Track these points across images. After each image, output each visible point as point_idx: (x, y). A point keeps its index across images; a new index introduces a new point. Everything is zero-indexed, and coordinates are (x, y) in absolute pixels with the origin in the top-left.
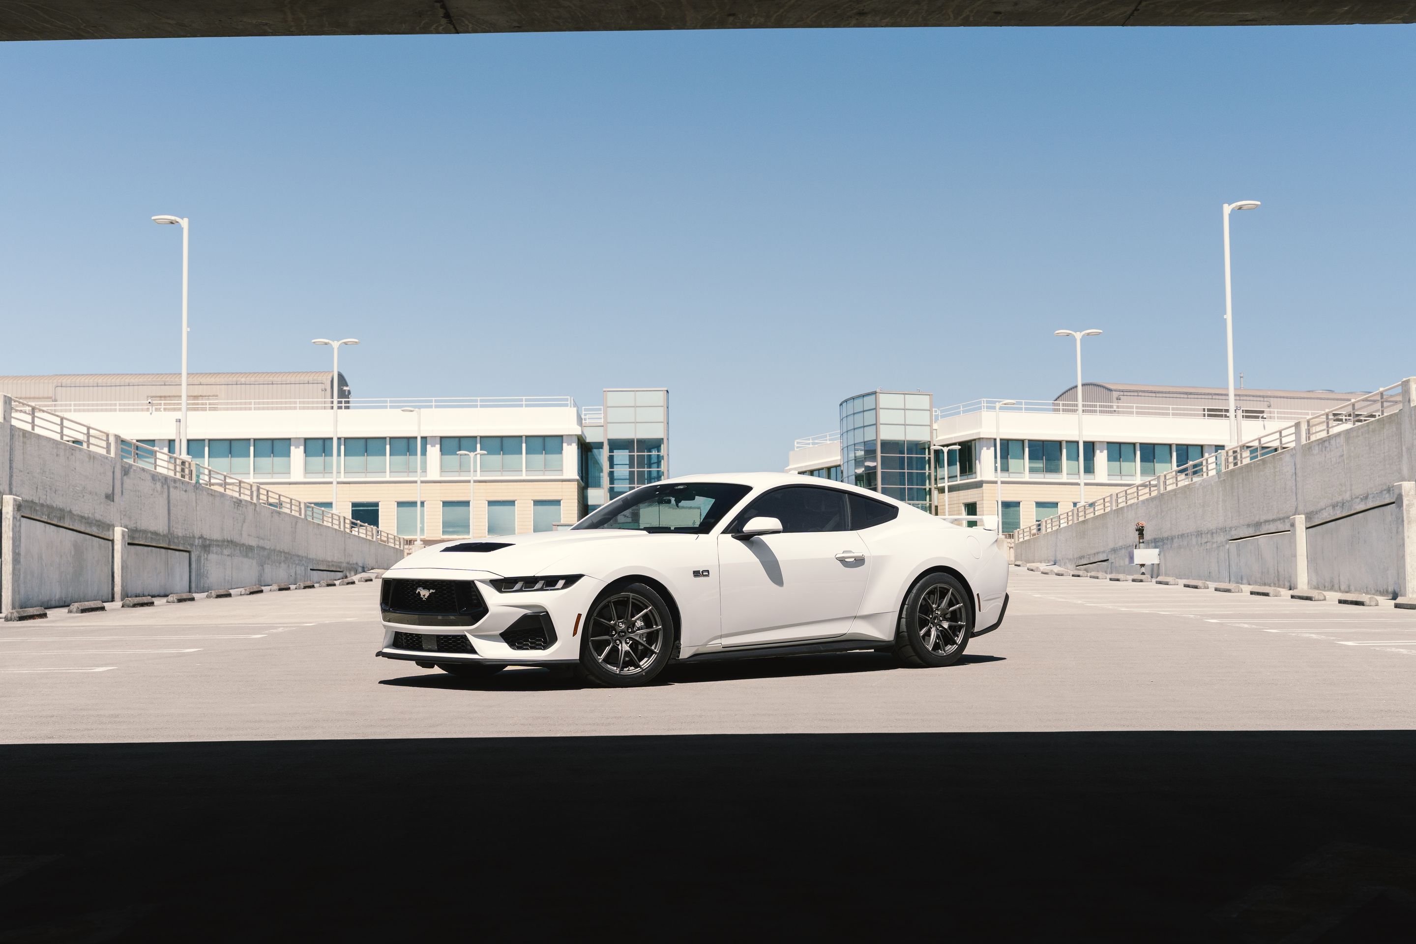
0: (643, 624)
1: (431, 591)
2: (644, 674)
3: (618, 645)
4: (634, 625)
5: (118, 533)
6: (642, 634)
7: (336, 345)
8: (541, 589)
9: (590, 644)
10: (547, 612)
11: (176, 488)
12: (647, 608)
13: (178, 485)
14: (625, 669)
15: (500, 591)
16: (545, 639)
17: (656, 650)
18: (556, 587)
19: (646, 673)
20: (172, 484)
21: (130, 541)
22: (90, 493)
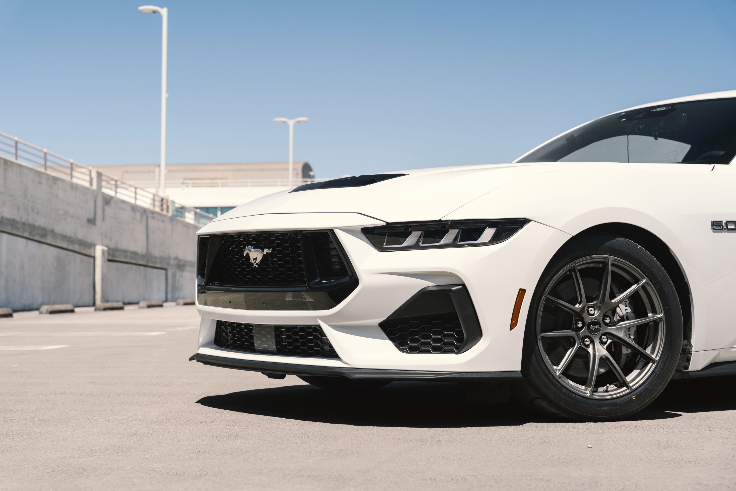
0: (629, 310)
1: (266, 251)
2: (634, 398)
3: (588, 346)
4: (614, 312)
5: (99, 250)
6: (629, 329)
7: (291, 123)
8: (454, 245)
9: (540, 343)
10: (464, 285)
11: (153, 218)
12: (637, 281)
13: (155, 216)
14: (601, 389)
15: (380, 249)
16: (460, 333)
17: (654, 356)
18: (480, 241)
19: (638, 396)
20: (150, 215)
21: (111, 258)
22: (73, 217)
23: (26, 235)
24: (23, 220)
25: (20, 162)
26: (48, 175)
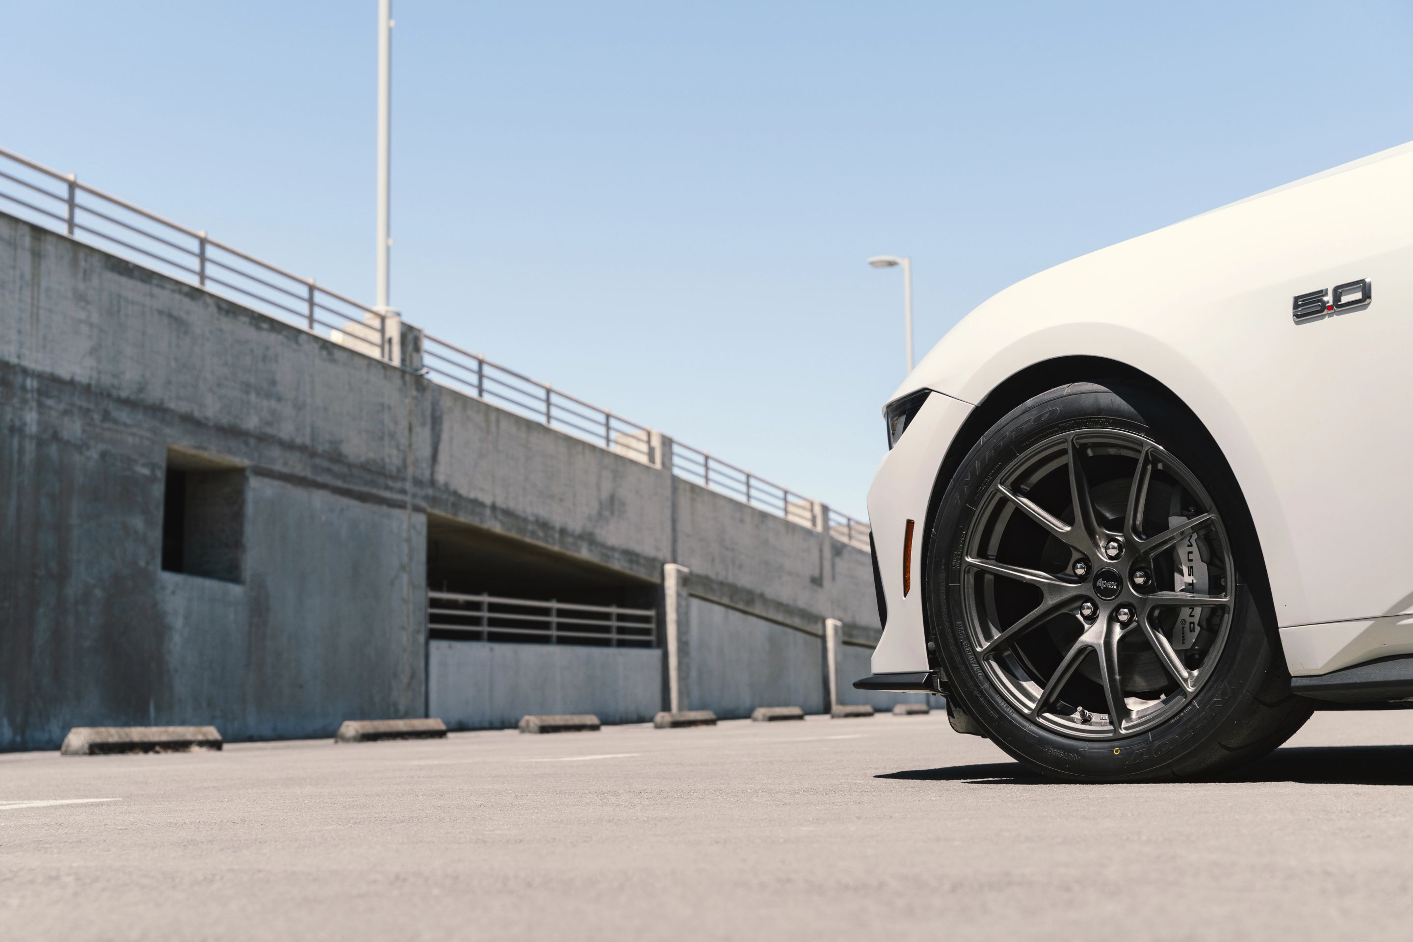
5: (830, 627)
21: (847, 639)
22: (790, 573)
23: (726, 600)
24: (720, 578)
25: (713, 487)
26: (753, 510)
